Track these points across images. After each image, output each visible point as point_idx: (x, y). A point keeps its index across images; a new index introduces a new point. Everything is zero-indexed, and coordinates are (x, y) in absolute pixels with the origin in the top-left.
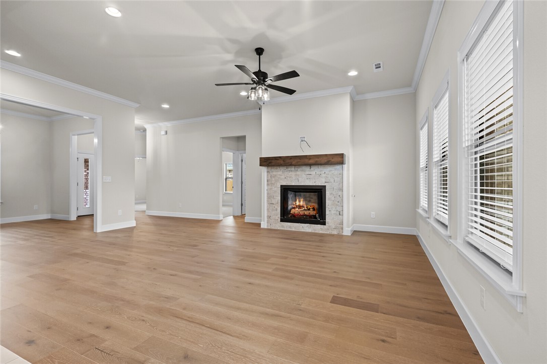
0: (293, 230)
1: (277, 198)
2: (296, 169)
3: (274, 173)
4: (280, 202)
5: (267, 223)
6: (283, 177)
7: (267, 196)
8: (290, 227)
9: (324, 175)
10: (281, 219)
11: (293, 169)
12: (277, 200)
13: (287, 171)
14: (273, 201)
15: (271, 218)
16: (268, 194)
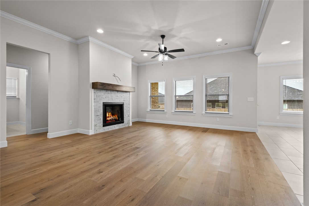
0: (110, 130)
1: (101, 111)
2: (111, 92)
3: (99, 94)
4: (102, 113)
5: (94, 130)
6: (104, 97)
7: (94, 111)
8: (108, 129)
9: (123, 97)
10: (103, 125)
11: (109, 92)
12: (100, 113)
13: (106, 93)
14: (98, 114)
15: (97, 126)
16: (95, 109)
